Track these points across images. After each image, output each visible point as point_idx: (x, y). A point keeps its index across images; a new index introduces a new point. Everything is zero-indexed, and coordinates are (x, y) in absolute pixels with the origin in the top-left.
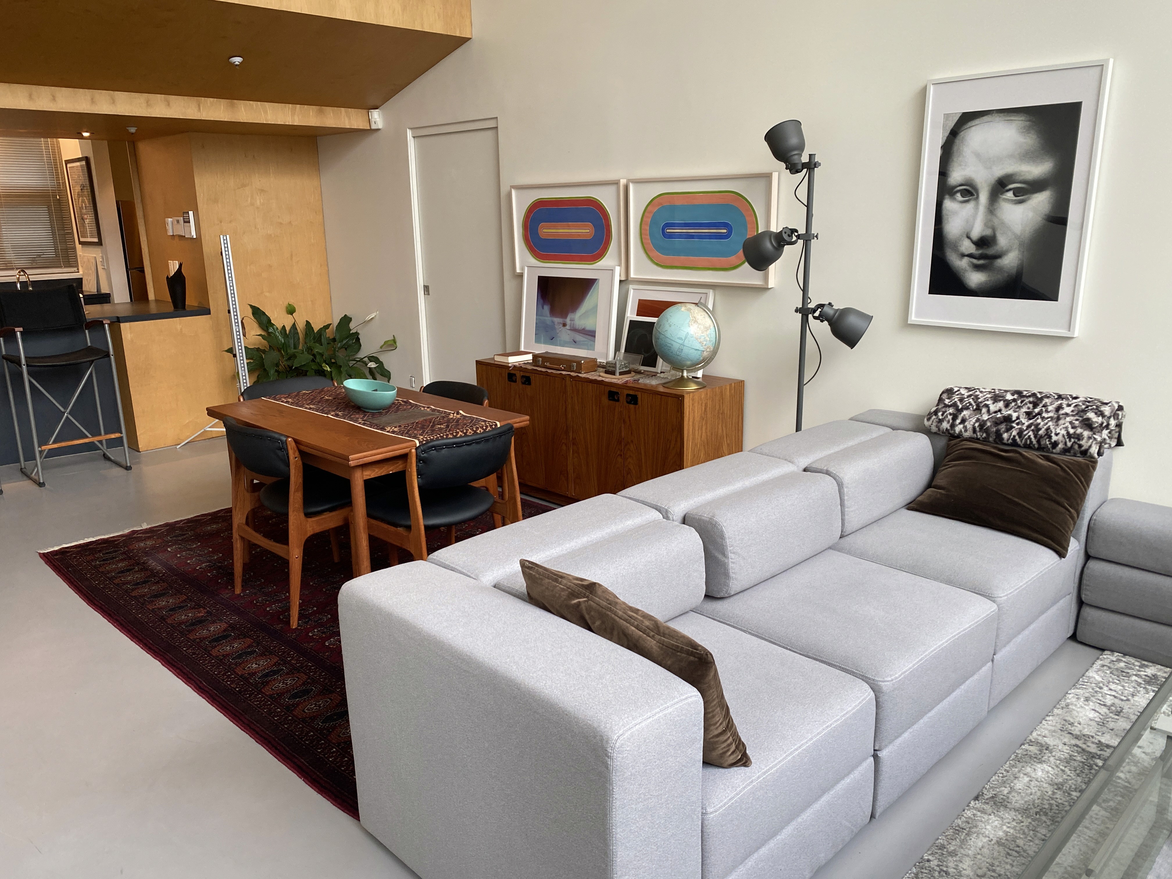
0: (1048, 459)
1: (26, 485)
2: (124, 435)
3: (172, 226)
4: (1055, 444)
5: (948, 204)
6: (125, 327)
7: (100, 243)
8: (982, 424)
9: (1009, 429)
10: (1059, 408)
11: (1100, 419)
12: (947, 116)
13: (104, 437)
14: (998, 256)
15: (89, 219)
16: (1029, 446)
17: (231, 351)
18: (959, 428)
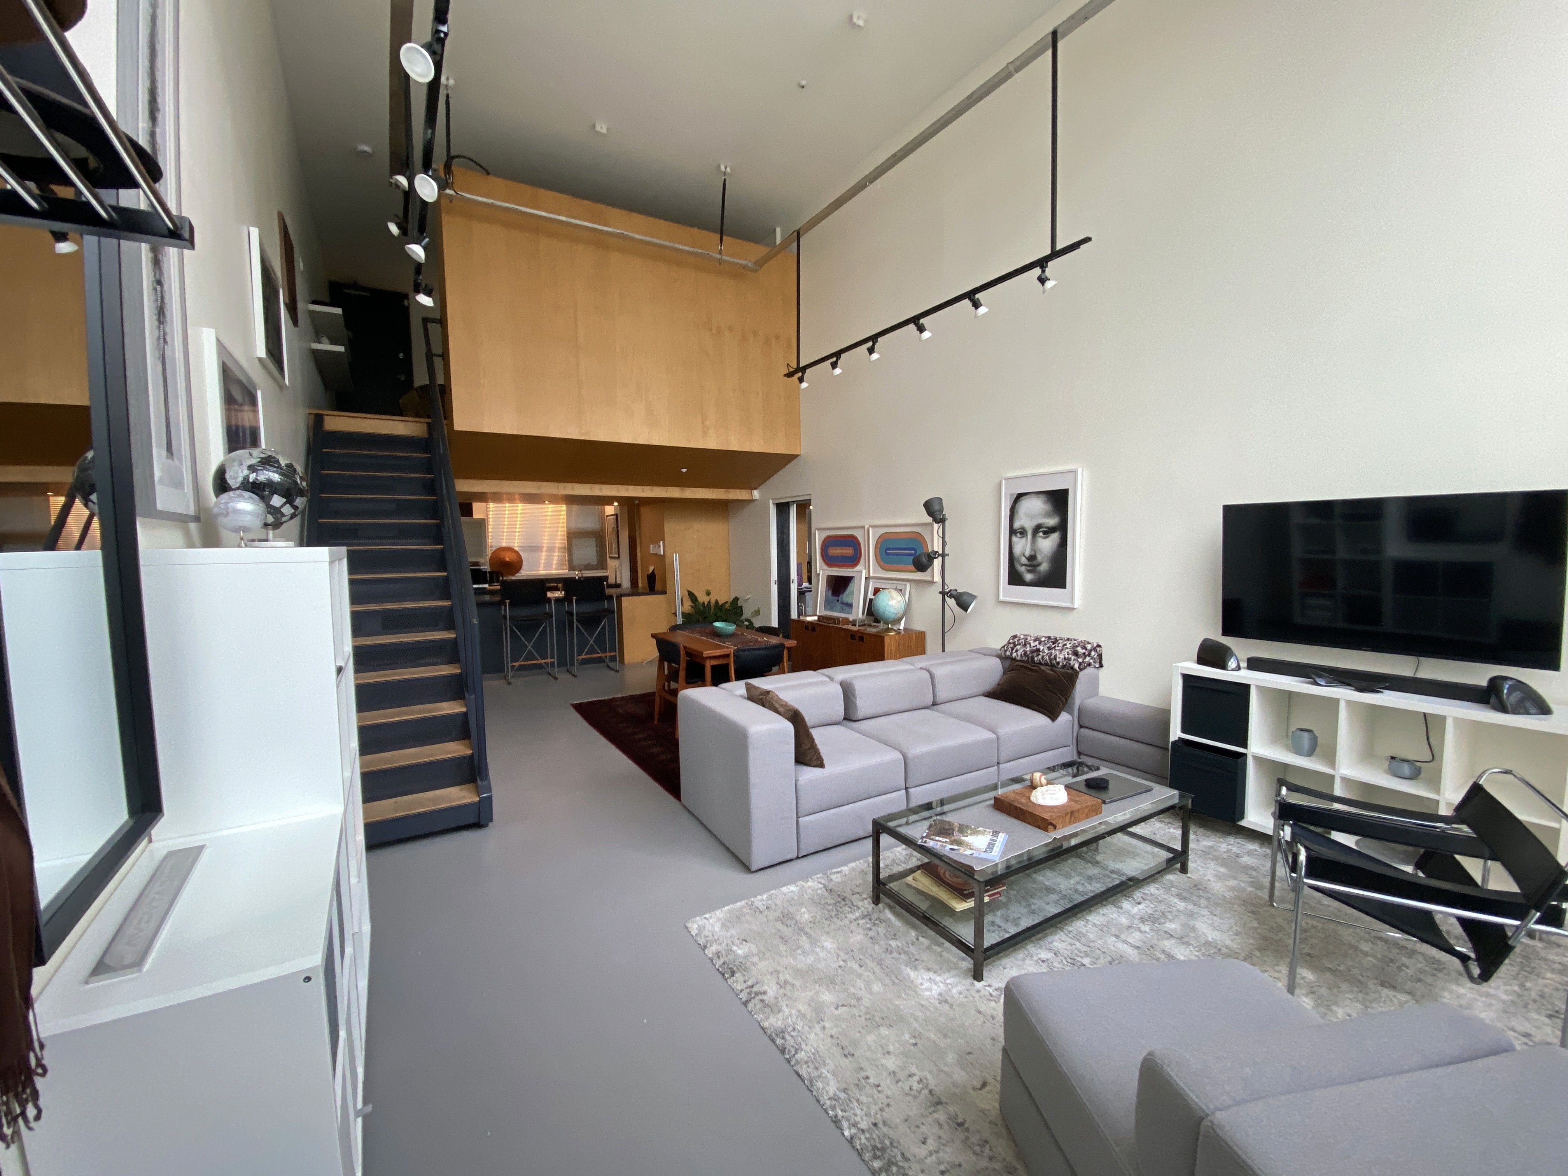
0: (1052, 670)
1: (569, 676)
2: (617, 654)
3: (652, 549)
4: (1058, 663)
5: (1014, 539)
6: (624, 599)
7: (619, 557)
8: (1025, 653)
9: (1038, 655)
10: (1064, 645)
11: (1084, 651)
12: (1011, 495)
13: (608, 654)
14: (1039, 565)
15: (614, 545)
16: (1046, 664)
17: (675, 614)
18: (1014, 655)
